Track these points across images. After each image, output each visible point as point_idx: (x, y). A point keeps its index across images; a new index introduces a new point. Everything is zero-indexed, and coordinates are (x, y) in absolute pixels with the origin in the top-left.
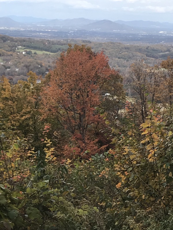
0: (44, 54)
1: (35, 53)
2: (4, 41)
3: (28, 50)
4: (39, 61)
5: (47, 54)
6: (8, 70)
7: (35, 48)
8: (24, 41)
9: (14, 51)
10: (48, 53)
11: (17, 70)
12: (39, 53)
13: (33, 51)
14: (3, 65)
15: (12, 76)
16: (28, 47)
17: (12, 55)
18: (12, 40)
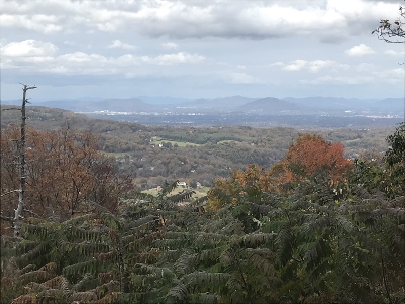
0: (187, 146)
1: (176, 146)
2: (134, 131)
3: (166, 142)
4: (181, 156)
5: (192, 147)
6: (140, 169)
7: (175, 139)
8: (161, 129)
9: (148, 144)
10: (194, 145)
11: (152, 169)
12: (181, 144)
13: (173, 143)
14: (133, 163)
15: (146, 177)
16: (167, 137)
17: (144, 149)
18: (145, 129)
